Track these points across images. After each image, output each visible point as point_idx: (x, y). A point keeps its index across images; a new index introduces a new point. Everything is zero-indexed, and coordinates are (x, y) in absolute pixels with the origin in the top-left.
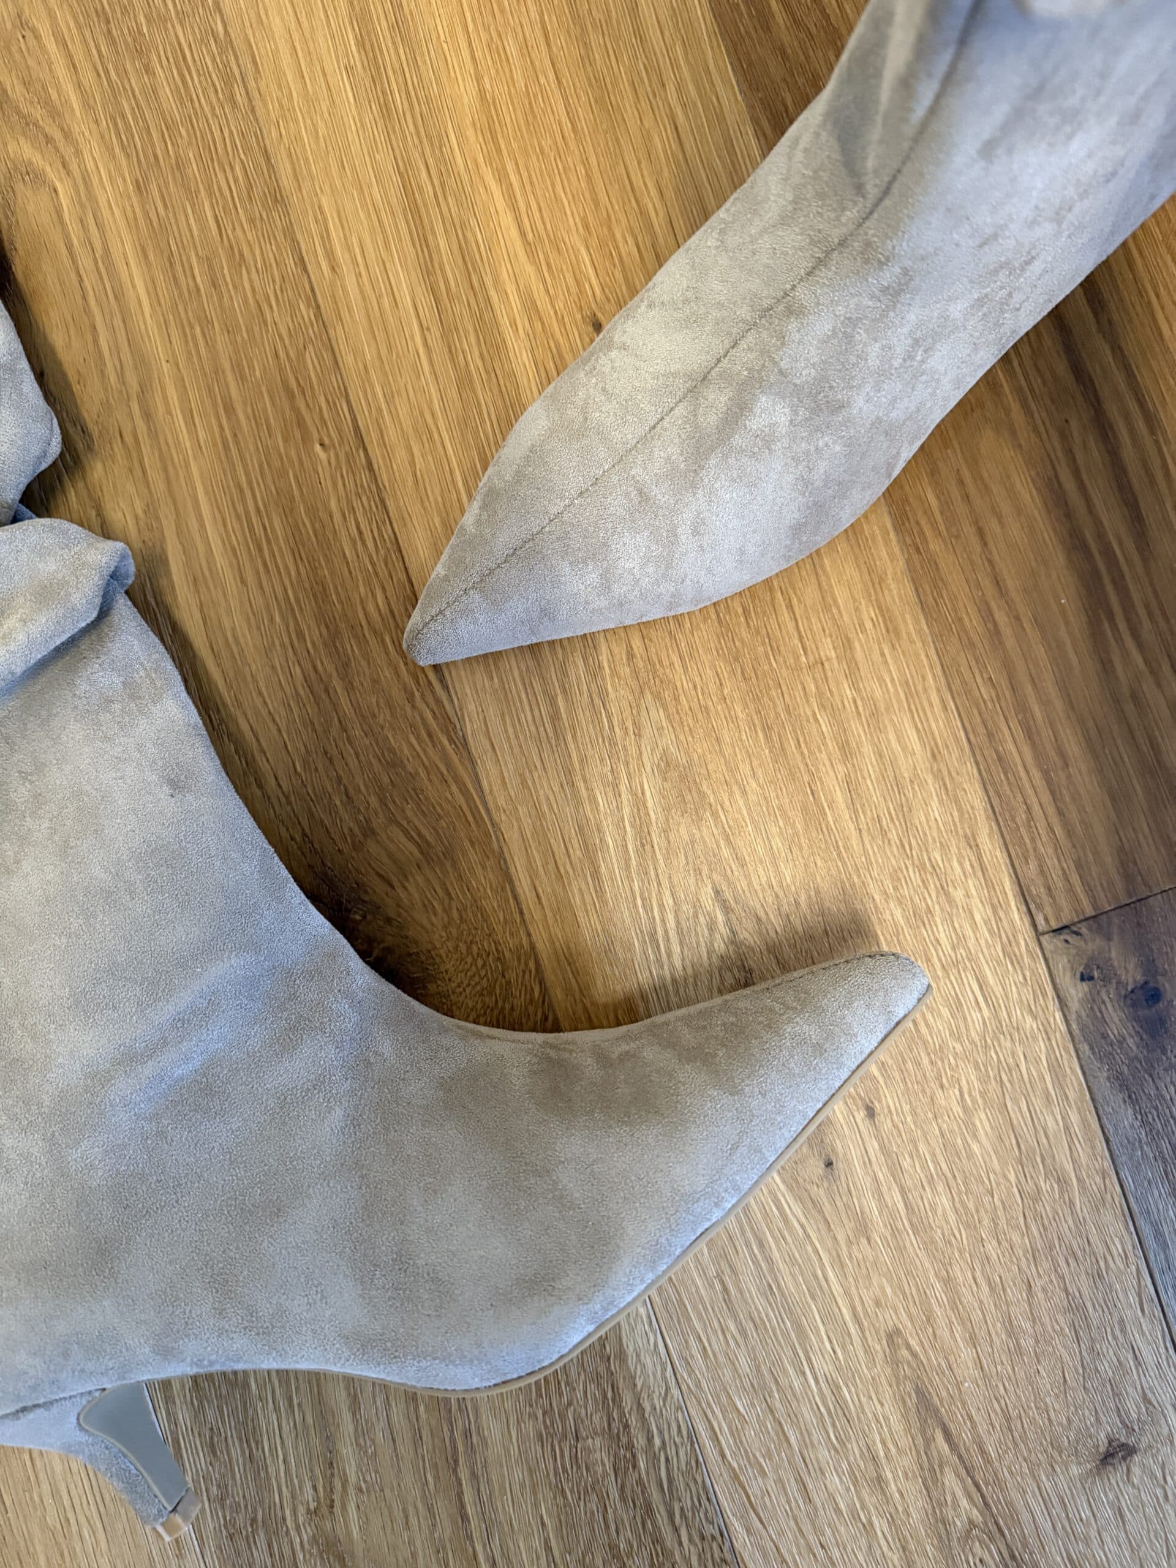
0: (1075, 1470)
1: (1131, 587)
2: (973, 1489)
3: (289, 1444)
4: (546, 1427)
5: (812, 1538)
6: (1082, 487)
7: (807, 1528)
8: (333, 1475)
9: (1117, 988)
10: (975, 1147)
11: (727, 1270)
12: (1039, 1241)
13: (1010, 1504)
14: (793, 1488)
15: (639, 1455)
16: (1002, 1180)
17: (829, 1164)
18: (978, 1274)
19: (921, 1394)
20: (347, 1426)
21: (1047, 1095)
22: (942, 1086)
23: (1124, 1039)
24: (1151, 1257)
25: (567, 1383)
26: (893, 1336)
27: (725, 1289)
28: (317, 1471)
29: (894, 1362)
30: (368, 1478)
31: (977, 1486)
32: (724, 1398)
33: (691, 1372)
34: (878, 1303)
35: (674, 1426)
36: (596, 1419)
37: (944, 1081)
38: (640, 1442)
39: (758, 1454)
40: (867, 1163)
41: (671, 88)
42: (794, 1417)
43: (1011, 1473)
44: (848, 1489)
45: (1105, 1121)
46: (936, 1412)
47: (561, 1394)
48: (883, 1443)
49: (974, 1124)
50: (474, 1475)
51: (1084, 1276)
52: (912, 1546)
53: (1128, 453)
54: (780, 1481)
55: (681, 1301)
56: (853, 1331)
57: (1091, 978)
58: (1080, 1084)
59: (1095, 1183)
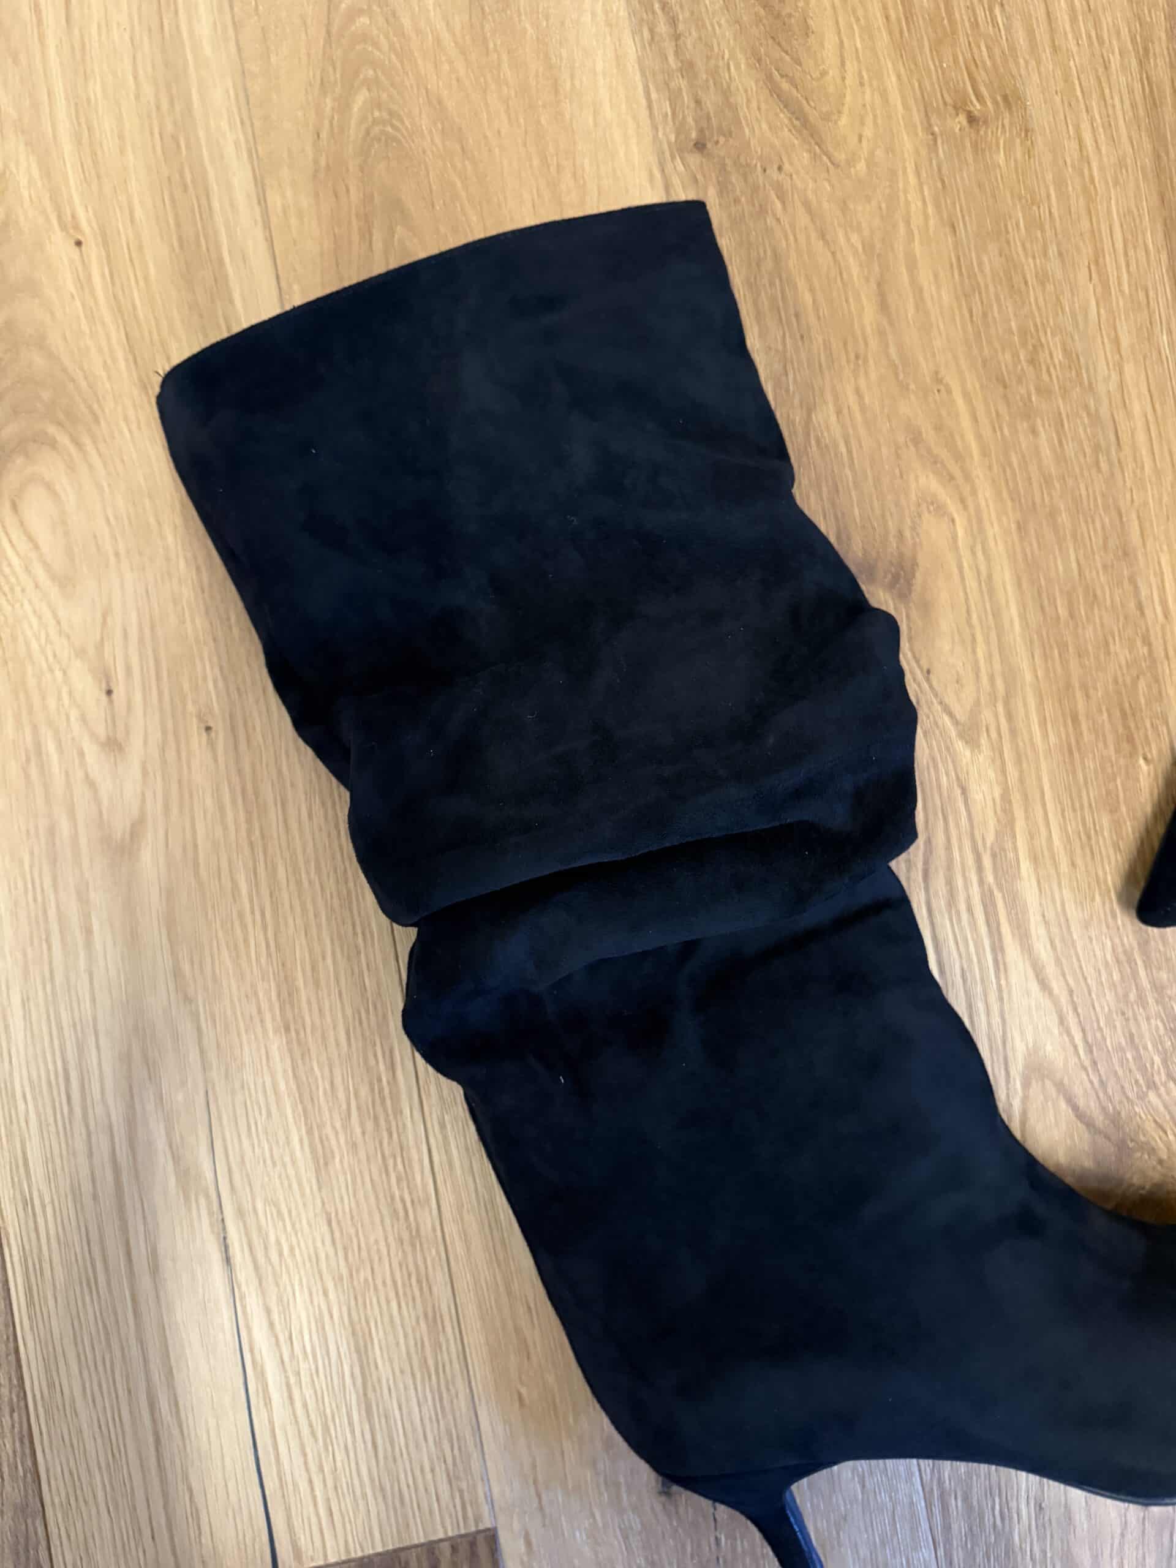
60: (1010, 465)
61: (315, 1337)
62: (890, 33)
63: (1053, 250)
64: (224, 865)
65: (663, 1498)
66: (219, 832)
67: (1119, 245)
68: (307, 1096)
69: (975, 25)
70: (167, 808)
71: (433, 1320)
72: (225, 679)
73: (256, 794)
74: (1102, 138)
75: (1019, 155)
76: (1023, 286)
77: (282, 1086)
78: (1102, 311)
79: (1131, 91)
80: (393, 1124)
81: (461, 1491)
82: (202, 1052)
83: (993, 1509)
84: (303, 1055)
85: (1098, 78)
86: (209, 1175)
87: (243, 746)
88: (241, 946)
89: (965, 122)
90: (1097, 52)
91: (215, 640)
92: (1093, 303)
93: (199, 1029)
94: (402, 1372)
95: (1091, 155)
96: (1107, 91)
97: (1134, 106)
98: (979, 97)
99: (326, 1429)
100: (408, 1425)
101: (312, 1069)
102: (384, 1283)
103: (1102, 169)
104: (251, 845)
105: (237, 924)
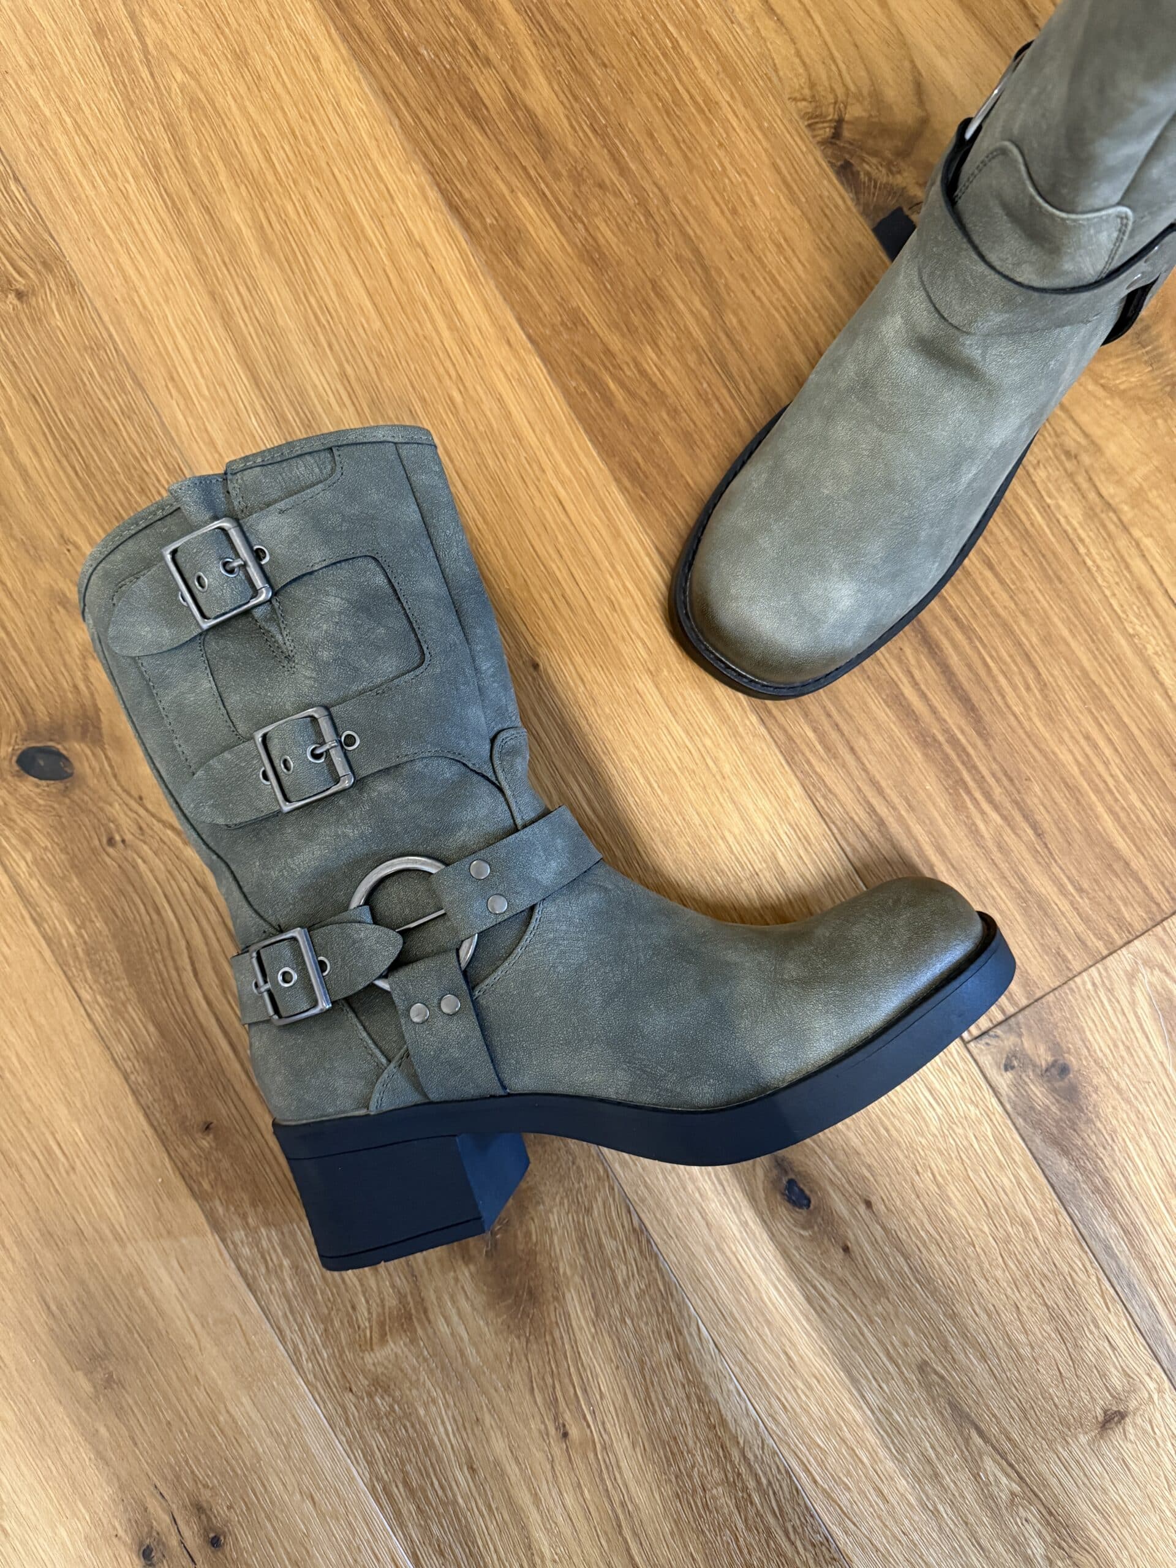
0: (1083, 1439)
1: (979, 764)
2: (1009, 1470)
3: (496, 1537)
4: (680, 1487)
5: (896, 1530)
6: (923, 696)
7: (890, 1523)
8: (533, 1554)
9: (1033, 1071)
10: (953, 1212)
11: (787, 1344)
12: (1018, 1273)
13: (1039, 1474)
14: (873, 1496)
15: (753, 1494)
16: (978, 1232)
17: (846, 1249)
18: (977, 1308)
19: (954, 1407)
20: (534, 1516)
21: (999, 1162)
22: (918, 1173)
23: (1048, 1107)
24: (1106, 1267)
25: (689, 1452)
26: (923, 1367)
27: (789, 1358)
28: (521, 1554)
29: (928, 1387)
30: (558, 1551)
31: (1011, 1465)
32: (807, 1440)
33: (777, 1423)
34: (905, 1345)
35: (774, 1467)
36: (715, 1474)
37: (919, 1168)
38: (751, 1484)
39: (841, 1475)
40: (874, 1243)
41: (550, 473)
42: (861, 1442)
43: (1035, 1451)
44: (913, 1488)
45: (1047, 1172)
46: (968, 1416)
47: (685, 1461)
48: (933, 1448)
49: (948, 1196)
50: (635, 1534)
51: (1056, 1290)
52: (971, 1519)
53: (954, 660)
54: (861, 1492)
55: (759, 1374)
56: (891, 1369)
57: (1013, 1068)
58: (1022, 1149)
59: (1050, 1221)
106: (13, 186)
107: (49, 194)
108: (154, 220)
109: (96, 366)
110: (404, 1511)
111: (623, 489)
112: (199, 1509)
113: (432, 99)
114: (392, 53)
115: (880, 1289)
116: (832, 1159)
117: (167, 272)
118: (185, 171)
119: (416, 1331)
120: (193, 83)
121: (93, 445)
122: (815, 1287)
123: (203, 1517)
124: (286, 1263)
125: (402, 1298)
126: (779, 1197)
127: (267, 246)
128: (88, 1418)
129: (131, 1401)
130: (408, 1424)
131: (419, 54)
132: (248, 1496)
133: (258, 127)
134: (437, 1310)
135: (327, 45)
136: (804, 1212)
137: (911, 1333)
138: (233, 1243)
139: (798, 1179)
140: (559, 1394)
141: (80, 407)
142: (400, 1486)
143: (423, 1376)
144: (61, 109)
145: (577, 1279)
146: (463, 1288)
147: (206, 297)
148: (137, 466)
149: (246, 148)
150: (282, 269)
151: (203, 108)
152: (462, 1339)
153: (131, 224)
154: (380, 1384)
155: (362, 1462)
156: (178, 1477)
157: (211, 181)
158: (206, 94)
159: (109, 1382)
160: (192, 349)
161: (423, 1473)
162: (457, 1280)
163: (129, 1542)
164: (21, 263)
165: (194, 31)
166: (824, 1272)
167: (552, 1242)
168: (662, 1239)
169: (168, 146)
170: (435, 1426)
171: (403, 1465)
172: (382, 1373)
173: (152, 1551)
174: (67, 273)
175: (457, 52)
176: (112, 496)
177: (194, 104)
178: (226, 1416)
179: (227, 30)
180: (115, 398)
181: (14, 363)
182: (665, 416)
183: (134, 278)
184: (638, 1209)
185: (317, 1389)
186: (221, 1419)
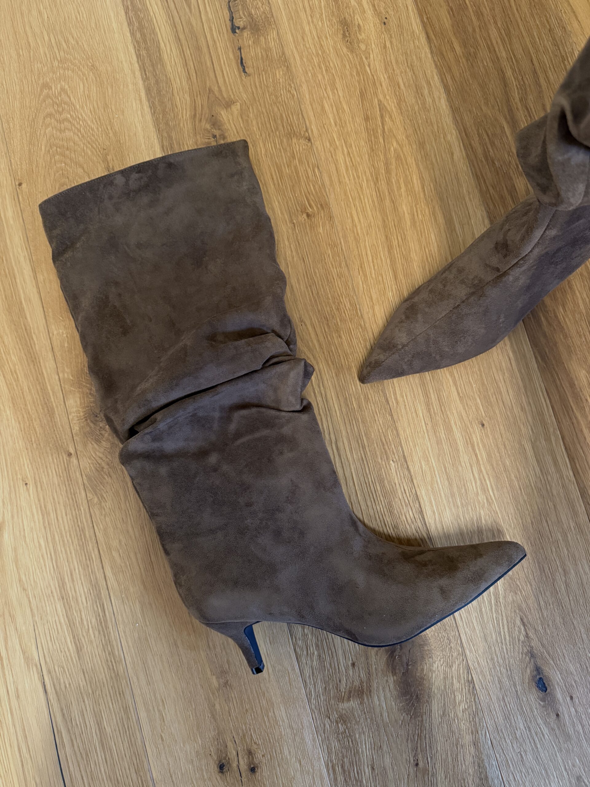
60: (332, 351)
61: (81, 719)
62: (274, 185)
63: (343, 264)
64: (35, 536)
65: (220, 774)
66: (32, 524)
67: (370, 258)
68: (72, 624)
69: (308, 177)
70: (13, 517)
71: (126, 710)
72: (31, 464)
73: (45, 508)
74: (361, 217)
75: (328, 227)
76: (332, 280)
77: (62, 621)
78: (365, 286)
79: (372, 196)
80: (106, 632)
81: (141, 777)
82: (31, 610)
83: (354, 771)
84: (69, 608)
85: (358, 192)
86: (37, 658)
87: (39, 489)
88: (44, 568)
89: (306, 217)
90: (357, 181)
91: (27, 449)
92: (361, 283)
93: (29, 601)
94: (115, 730)
95: (357, 224)
96: (362, 197)
97: (373, 201)
98: (310, 206)
99: (87, 755)
100: (119, 751)
101: (73, 613)
102: (106, 696)
103: (361, 229)
104: (45, 528)
105: (41, 558)
106: (316, 170)
107: (330, 177)
108: (370, 200)
109: (331, 252)
110: (339, 779)
111: (537, 361)
112: (250, 753)
113: (496, 183)
114: (483, 160)
115: (568, 737)
116: (560, 674)
117: (370, 222)
118: (388, 184)
119: (363, 700)
120: (399, 149)
121: (322, 285)
122: (540, 728)
123: (250, 757)
124: (316, 653)
125: (362, 682)
126: (534, 683)
127: (414, 223)
128: (212, 698)
129: (233, 696)
130: (350, 740)
131: (494, 163)
132: (272, 752)
133: (422, 174)
134: (375, 692)
135: (458, 149)
136: (543, 693)
137: (577, 761)
138: (296, 638)
139: (544, 678)
140: (419, 745)
141: (321, 268)
142: (340, 767)
143: (362, 720)
144: (344, 145)
145: (439, 696)
146: (389, 686)
147: (384, 237)
148: (338, 298)
149: (415, 181)
150: (418, 235)
151: (401, 160)
152: (383, 708)
153: (360, 198)
154: (343, 719)
155: (326, 751)
156: (244, 736)
157: (398, 190)
158: (404, 155)
159: (226, 683)
160: (372, 256)
161: (351, 763)
162: (387, 681)
163: (216, 758)
164: (312, 203)
165: (405, 129)
166: (546, 723)
167: (432, 676)
168: (480, 688)
169: (383, 172)
170: (362, 745)
171: (344, 758)
172: (345, 714)
173: (224, 766)
174: (329, 212)
175: (510, 167)
176: (325, 307)
177: (398, 158)
178: (273, 714)
179: (418, 132)
180: (336, 268)
181: (299, 242)
182: (562, 337)
183: (356, 221)
184: (472, 672)
185: (315, 713)
186: (270, 714)
